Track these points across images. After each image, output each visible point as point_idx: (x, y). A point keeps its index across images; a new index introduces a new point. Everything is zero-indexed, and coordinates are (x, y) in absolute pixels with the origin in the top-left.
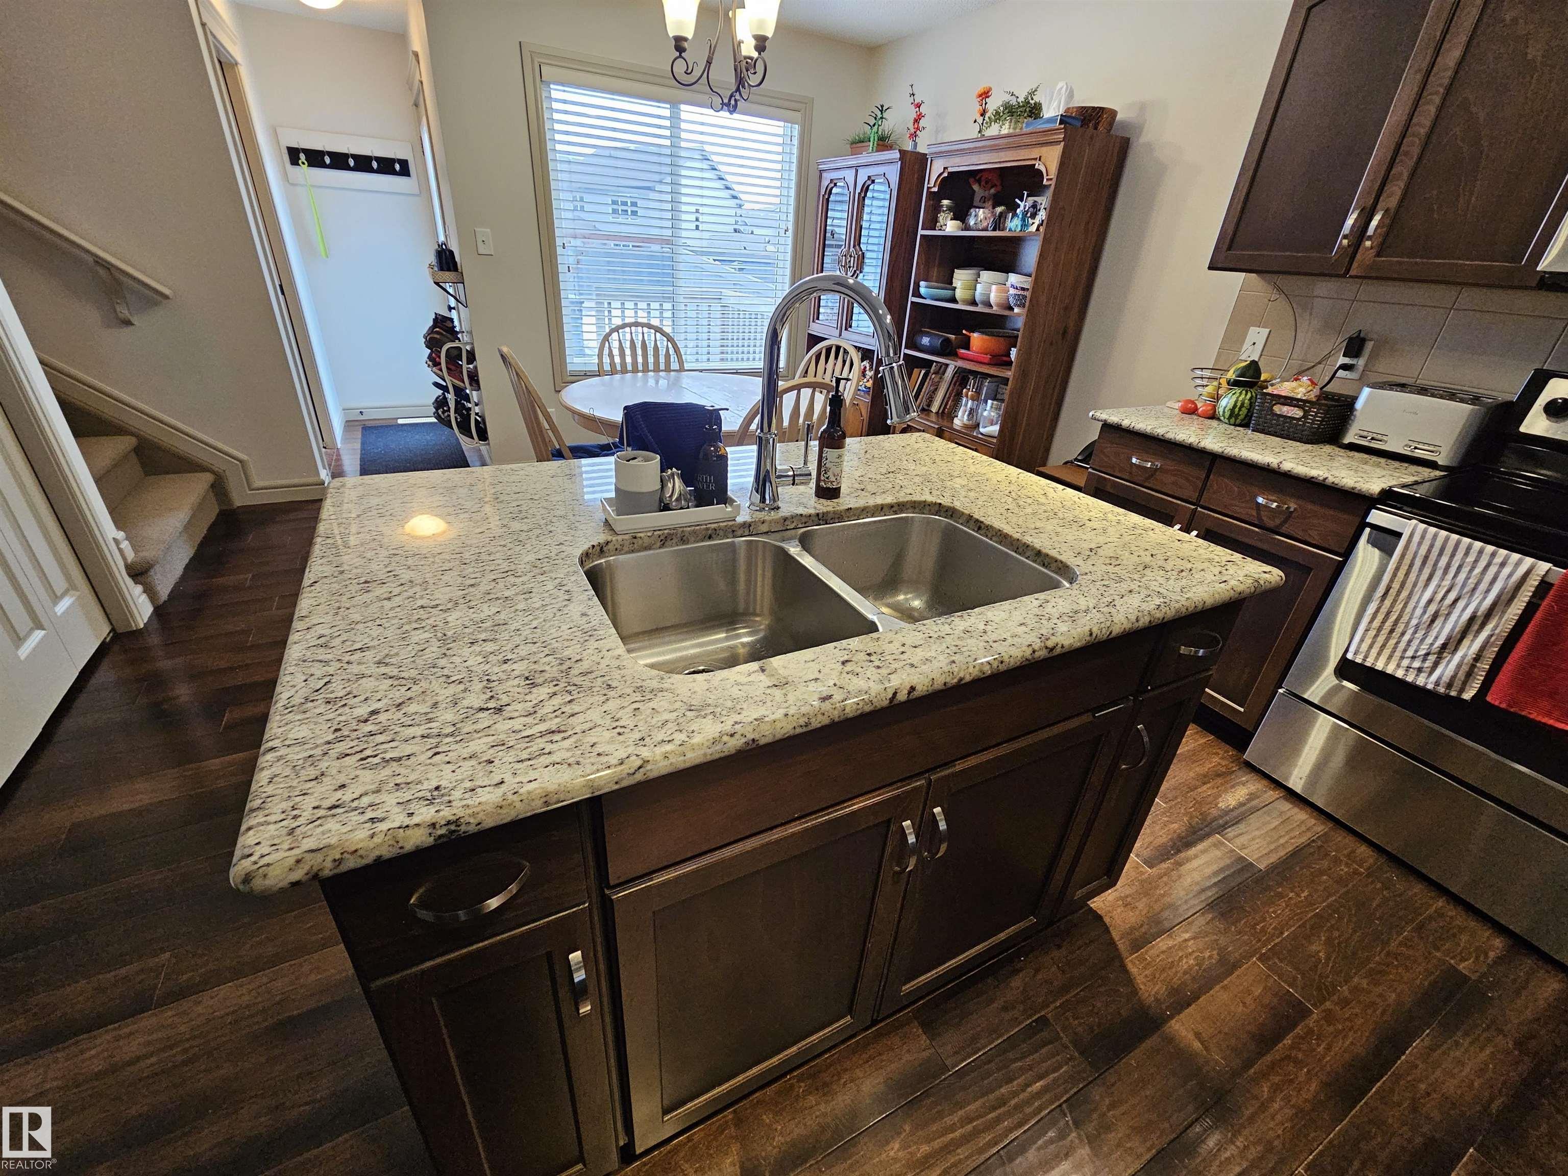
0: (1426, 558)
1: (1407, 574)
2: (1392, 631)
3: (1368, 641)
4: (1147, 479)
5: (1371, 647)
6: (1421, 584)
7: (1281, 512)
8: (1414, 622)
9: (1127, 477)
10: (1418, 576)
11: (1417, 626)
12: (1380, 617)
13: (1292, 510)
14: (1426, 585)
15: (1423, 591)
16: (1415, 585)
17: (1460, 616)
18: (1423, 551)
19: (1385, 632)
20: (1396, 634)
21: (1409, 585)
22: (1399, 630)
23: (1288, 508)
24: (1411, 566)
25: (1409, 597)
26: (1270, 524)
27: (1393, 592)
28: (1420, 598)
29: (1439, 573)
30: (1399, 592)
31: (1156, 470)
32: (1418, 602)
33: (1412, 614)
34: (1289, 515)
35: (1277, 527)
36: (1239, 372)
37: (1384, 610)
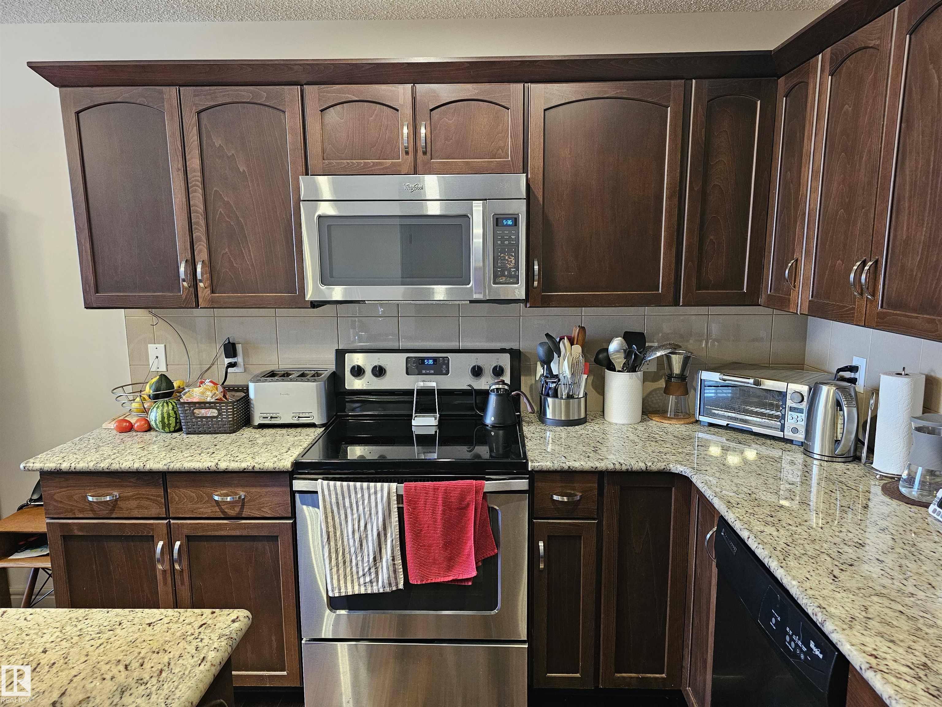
0: (337, 503)
1: (333, 519)
2: (344, 562)
3: (335, 577)
4: (112, 510)
5: (339, 580)
6: (343, 523)
7: (236, 502)
8: (353, 550)
9: (91, 515)
10: (339, 517)
11: (355, 552)
12: (334, 556)
13: (243, 497)
14: (347, 522)
15: (347, 527)
16: (341, 525)
17: (372, 535)
18: (334, 500)
19: (341, 565)
20: (348, 564)
21: (338, 525)
22: (348, 560)
23: (240, 497)
24: (332, 512)
25: (342, 534)
26: (232, 513)
27: (332, 534)
28: (347, 532)
29: (349, 511)
30: (335, 533)
31: (116, 500)
32: (348, 536)
33: (349, 545)
34: (243, 503)
35: (238, 513)
36: (154, 386)
37: (333, 550)
